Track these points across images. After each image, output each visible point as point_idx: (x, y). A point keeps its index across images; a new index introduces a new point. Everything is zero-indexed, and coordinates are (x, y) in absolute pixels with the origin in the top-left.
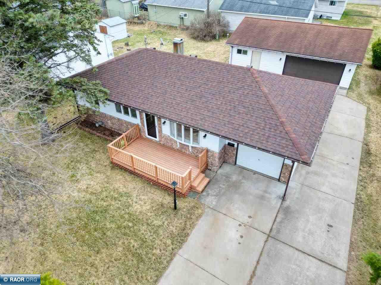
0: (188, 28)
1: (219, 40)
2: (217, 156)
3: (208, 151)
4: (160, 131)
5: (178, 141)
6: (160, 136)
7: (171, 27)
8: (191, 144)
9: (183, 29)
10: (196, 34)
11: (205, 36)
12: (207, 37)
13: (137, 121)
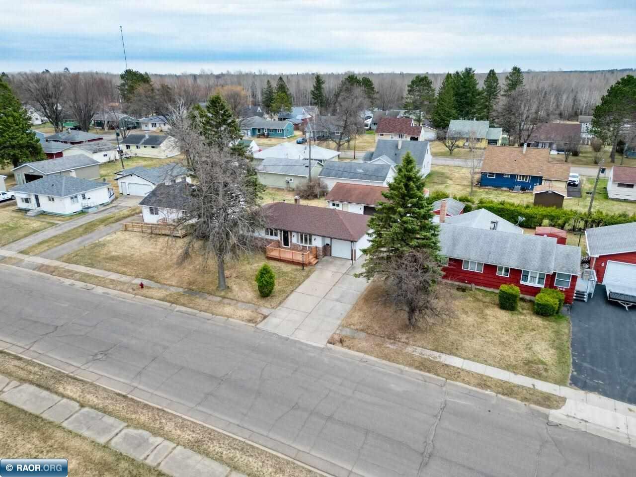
0: (293, 190)
1: (319, 199)
2: (321, 249)
3: (316, 247)
4: (291, 242)
5: (301, 245)
6: (291, 244)
7: (279, 189)
8: (308, 245)
9: (289, 191)
10: (302, 194)
11: (308, 196)
12: (310, 196)
13: (278, 238)
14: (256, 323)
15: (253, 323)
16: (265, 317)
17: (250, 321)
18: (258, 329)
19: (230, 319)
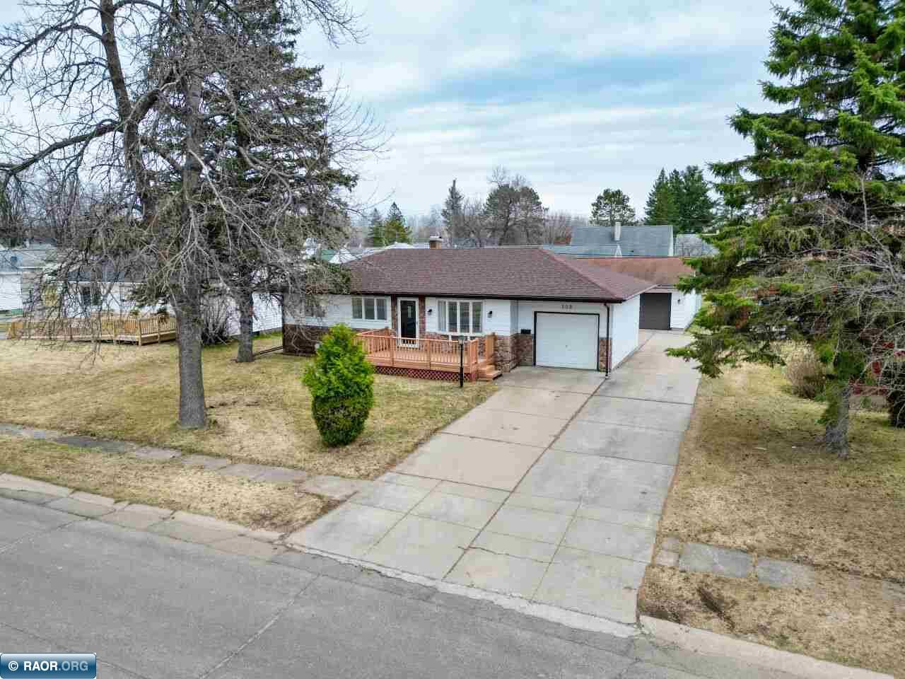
2: (509, 342)
5: (452, 334)
8: (471, 334)
13: (387, 322)
14: (288, 526)
15: (275, 526)
16: (329, 506)
17: (260, 520)
18: (290, 549)
19: (182, 515)
